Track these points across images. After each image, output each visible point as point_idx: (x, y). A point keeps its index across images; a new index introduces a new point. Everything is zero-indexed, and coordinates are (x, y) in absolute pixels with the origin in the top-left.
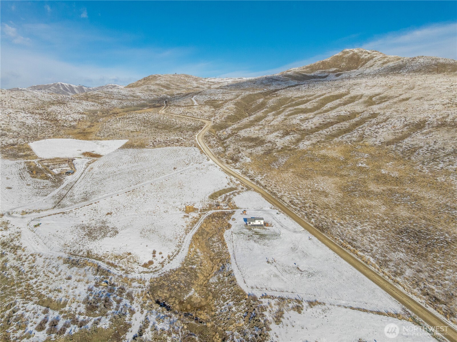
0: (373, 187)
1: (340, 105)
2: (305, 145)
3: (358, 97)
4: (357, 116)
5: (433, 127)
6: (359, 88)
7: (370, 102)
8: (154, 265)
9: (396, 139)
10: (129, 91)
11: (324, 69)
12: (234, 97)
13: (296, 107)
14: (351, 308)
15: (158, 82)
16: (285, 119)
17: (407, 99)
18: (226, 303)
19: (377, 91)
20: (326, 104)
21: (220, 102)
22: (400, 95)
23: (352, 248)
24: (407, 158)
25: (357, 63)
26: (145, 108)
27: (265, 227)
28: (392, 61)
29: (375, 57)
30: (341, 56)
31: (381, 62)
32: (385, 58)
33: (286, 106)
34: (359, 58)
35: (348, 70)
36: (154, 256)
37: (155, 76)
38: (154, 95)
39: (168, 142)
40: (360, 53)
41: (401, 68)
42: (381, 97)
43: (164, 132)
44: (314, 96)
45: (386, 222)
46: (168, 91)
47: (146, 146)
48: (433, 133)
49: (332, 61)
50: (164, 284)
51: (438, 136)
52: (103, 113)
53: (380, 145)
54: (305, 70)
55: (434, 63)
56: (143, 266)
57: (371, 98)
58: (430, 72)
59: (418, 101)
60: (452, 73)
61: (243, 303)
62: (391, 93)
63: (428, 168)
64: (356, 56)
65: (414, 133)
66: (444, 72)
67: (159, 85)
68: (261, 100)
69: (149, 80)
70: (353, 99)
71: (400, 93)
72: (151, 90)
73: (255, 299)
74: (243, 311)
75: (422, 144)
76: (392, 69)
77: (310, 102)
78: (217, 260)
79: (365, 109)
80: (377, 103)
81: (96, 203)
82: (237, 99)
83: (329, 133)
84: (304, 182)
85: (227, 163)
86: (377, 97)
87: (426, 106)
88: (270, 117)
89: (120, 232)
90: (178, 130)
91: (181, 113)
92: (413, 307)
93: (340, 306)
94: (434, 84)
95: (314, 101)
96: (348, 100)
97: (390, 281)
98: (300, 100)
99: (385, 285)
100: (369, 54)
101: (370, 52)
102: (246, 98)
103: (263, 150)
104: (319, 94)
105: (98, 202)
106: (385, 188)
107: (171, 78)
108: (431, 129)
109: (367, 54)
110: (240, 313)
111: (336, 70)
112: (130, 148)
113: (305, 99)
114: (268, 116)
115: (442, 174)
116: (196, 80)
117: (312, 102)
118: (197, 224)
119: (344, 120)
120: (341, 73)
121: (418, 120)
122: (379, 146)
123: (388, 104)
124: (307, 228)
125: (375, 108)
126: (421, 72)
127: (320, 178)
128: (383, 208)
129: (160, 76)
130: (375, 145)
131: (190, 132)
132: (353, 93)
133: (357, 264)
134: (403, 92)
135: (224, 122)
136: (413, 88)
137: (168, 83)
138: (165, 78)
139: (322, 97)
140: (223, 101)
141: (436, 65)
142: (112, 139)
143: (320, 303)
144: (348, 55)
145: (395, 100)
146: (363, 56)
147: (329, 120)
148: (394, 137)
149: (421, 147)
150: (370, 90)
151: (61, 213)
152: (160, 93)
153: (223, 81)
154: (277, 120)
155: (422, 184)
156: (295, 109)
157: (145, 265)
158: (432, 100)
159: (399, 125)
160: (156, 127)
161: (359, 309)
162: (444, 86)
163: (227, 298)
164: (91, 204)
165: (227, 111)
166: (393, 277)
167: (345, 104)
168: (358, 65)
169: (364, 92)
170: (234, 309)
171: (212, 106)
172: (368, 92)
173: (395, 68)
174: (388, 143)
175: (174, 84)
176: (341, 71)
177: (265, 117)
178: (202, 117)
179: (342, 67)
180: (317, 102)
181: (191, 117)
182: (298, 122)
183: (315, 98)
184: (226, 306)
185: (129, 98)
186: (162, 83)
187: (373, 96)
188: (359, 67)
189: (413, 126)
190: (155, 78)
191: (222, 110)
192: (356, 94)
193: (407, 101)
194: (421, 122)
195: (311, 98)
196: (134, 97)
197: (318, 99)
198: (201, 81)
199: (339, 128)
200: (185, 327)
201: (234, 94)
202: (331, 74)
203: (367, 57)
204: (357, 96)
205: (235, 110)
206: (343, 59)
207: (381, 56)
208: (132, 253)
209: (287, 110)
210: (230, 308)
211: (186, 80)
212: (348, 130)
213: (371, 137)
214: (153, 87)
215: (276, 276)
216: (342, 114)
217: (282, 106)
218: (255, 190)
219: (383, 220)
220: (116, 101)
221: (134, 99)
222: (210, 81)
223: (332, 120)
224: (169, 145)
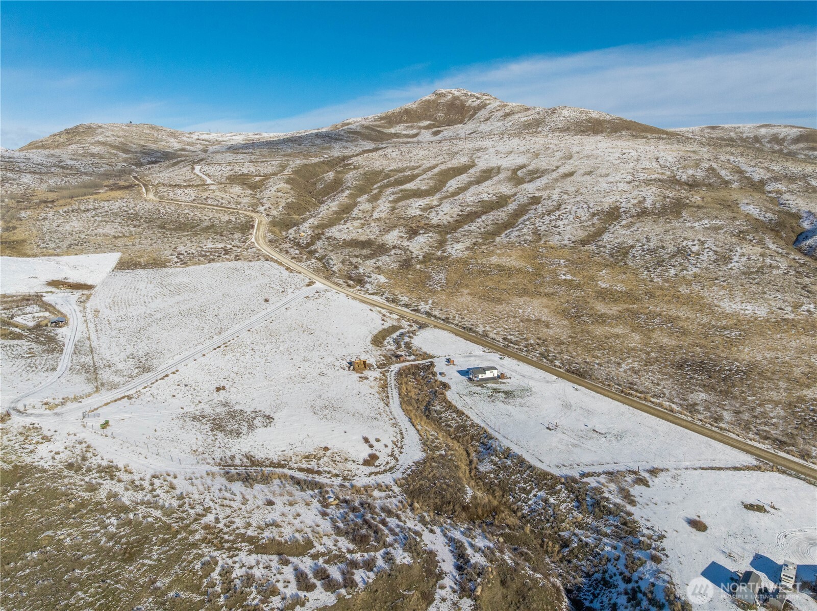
0: (601, 307)
1: (470, 184)
2: (457, 249)
3: (494, 171)
4: (509, 201)
5: (632, 216)
6: (487, 156)
7: (516, 177)
8: (380, 459)
9: (589, 236)
10: (48, 156)
11: (410, 122)
12: (278, 169)
13: (401, 187)
14: (703, 469)
15: (100, 138)
16: (394, 208)
17: (571, 174)
18: (531, 495)
19: (520, 160)
20: (447, 182)
21: (257, 179)
22: (558, 167)
23: (638, 395)
24: (622, 264)
25: (462, 113)
26: (101, 191)
27: (500, 380)
28: (518, 112)
29: (489, 104)
30: (434, 101)
31: (501, 113)
32: (505, 106)
33: (381, 186)
34: (463, 106)
35: (448, 125)
36: (371, 446)
37: (90, 127)
38: (103, 165)
39: (208, 254)
40: (464, 97)
41: (539, 124)
42: (529, 171)
43: (184, 236)
44: (421, 169)
45: (653, 354)
46: (127, 156)
47: (168, 264)
48: (637, 225)
49: (421, 109)
50: (421, 485)
51: (646, 229)
52: (18, 202)
53: (572, 245)
54: (378, 123)
55: (584, 118)
56: (364, 464)
57: (515, 171)
58: (583, 132)
59: (588, 177)
60: (615, 135)
61: (561, 489)
62: (542, 163)
63: (658, 276)
64: (457, 102)
65: (610, 225)
66: (602, 133)
67: (104, 144)
68: (331, 175)
69: (79, 133)
70: (487, 174)
71: (556, 164)
72: (93, 155)
73: (574, 480)
74: (569, 500)
75: (631, 242)
76: (525, 125)
77: (419, 178)
78: (465, 439)
79: (515, 190)
80: (527, 180)
81: (174, 373)
82: (286, 172)
83: (482, 230)
84: (500, 308)
85: (349, 286)
86: (524, 170)
87: (604, 186)
88: (364, 203)
89: (276, 416)
90: (210, 231)
91: (194, 200)
92: (763, 455)
93: (687, 469)
94: (598, 152)
95: (425, 176)
96: (481, 176)
97: (716, 429)
98: (401, 175)
99: (713, 434)
100: (478, 98)
101: (479, 96)
102: (300, 170)
103: (394, 262)
104: (428, 165)
105: (177, 371)
106: (620, 309)
107: (123, 130)
108: (631, 220)
109: (475, 99)
110: (565, 504)
111: (430, 124)
112: (136, 268)
113: (409, 173)
114: (359, 202)
115: (682, 284)
116: (173, 134)
117: (424, 179)
118: (389, 388)
119: (492, 209)
120: (439, 129)
121: (607, 206)
122: (572, 248)
123: (547, 181)
124: (559, 375)
125: (530, 188)
126: (570, 132)
127: (517, 300)
128: (637, 337)
129: (100, 127)
130: (566, 246)
131: (237, 235)
132: (483, 164)
133: (661, 414)
134: (560, 164)
135: (285, 214)
136: (571, 157)
137: (122, 140)
138: (112, 130)
139: (436, 170)
140: (260, 176)
141: (589, 122)
142: (81, 252)
143: (662, 470)
144: (446, 99)
145: (554, 175)
146: (469, 102)
147: (468, 209)
148: (586, 233)
149: (633, 247)
150: (507, 159)
151: (123, 397)
152: (113, 160)
153: (225, 139)
154: (380, 209)
155: (666, 298)
156: (402, 191)
157: (367, 463)
158: (607, 175)
159: (584, 215)
160: (160, 227)
161: (712, 468)
162: (614, 155)
163: (528, 488)
164: (167, 376)
165: (280, 194)
166: (716, 424)
167: (479, 182)
168: (464, 117)
169: (500, 163)
170: (552, 500)
171: (245, 186)
172: (507, 163)
173: (529, 124)
174: (583, 242)
175: (134, 144)
176: (439, 127)
177: (355, 204)
178: (239, 206)
179: (438, 119)
180: (431, 179)
181: (217, 206)
182: (418, 212)
183: (425, 171)
184: (534, 499)
185: (53, 170)
186: (111, 140)
187: (518, 170)
188: (466, 120)
189: (604, 216)
190: (90, 130)
191: (267, 194)
192: (489, 165)
193: (573, 177)
194: (612, 208)
195: (416, 172)
196: (63, 168)
197: (430, 174)
198: (184, 138)
199: (493, 220)
200: (501, 540)
201: (273, 163)
202: (423, 131)
203: (475, 104)
204: (492, 169)
205: (293, 192)
206: (438, 105)
207: (498, 103)
208: (329, 447)
209: (388, 193)
210: (546, 501)
211: (156, 135)
212: (508, 225)
213: (551, 234)
214: (95, 149)
215: (575, 446)
216: (485, 199)
217: (373, 184)
218: (435, 326)
219: (648, 353)
220: (29, 176)
221: (65, 171)
222: (201, 137)
223: (474, 209)
224: (213, 260)
